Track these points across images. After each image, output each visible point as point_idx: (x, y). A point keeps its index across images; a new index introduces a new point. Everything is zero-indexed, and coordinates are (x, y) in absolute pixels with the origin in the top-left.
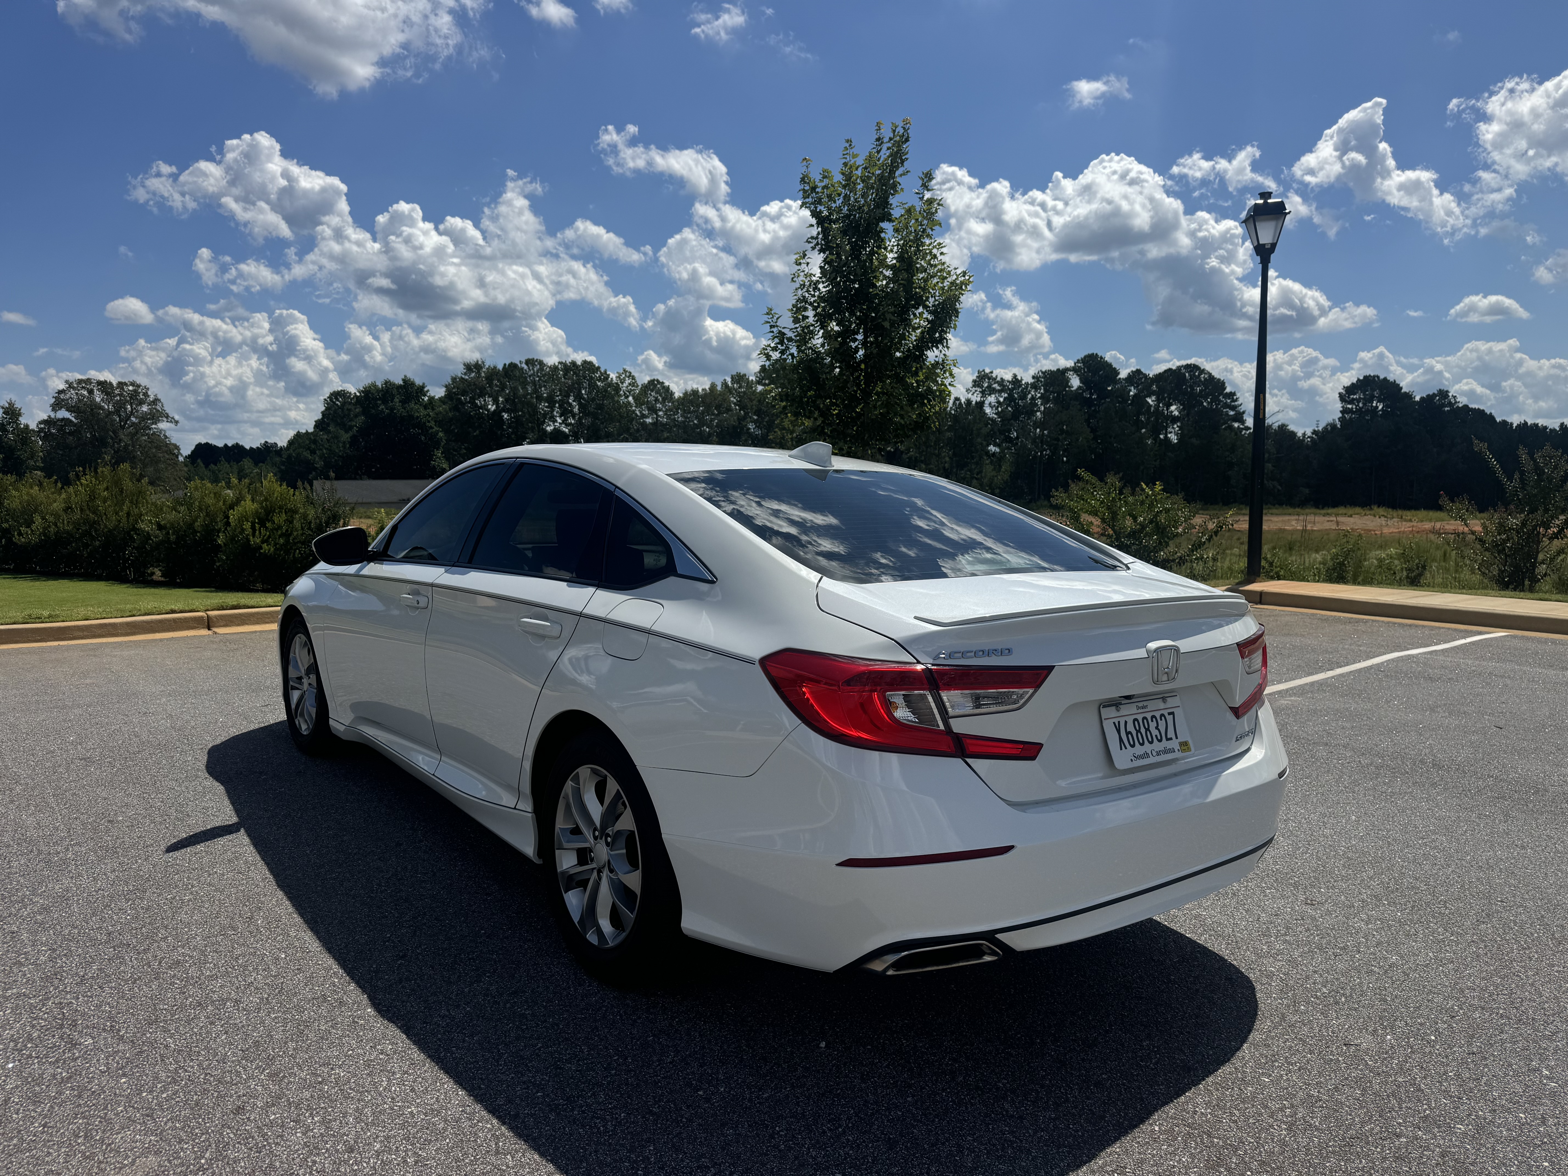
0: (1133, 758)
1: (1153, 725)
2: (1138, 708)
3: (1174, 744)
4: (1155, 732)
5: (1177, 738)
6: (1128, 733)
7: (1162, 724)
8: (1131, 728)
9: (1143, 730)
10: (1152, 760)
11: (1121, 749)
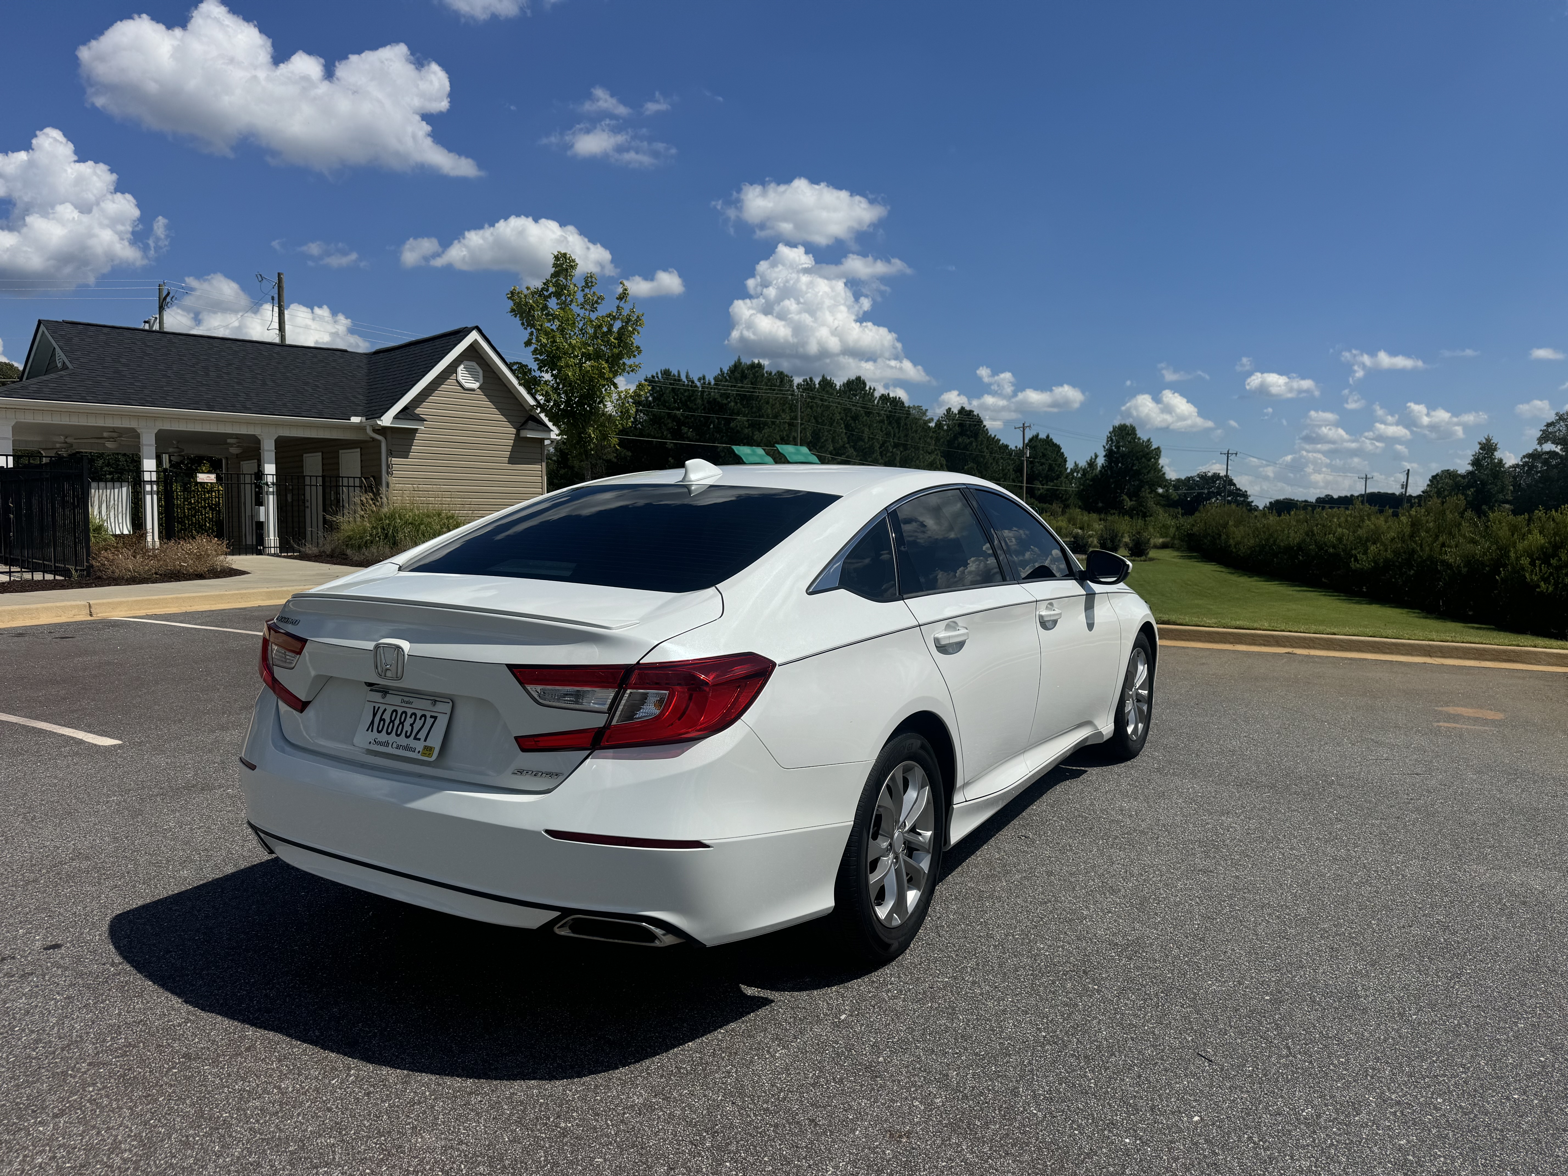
0: (373, 741)
1: (409, 721)
2: (403, 701)
3: (419, 746)
4: (407, 727)
5: (425, 740)
6: (382, 719)
7: (418, 724)
8: (387, 717)
9: (397, 722)
10: (389, 750)
11: (367, 730)
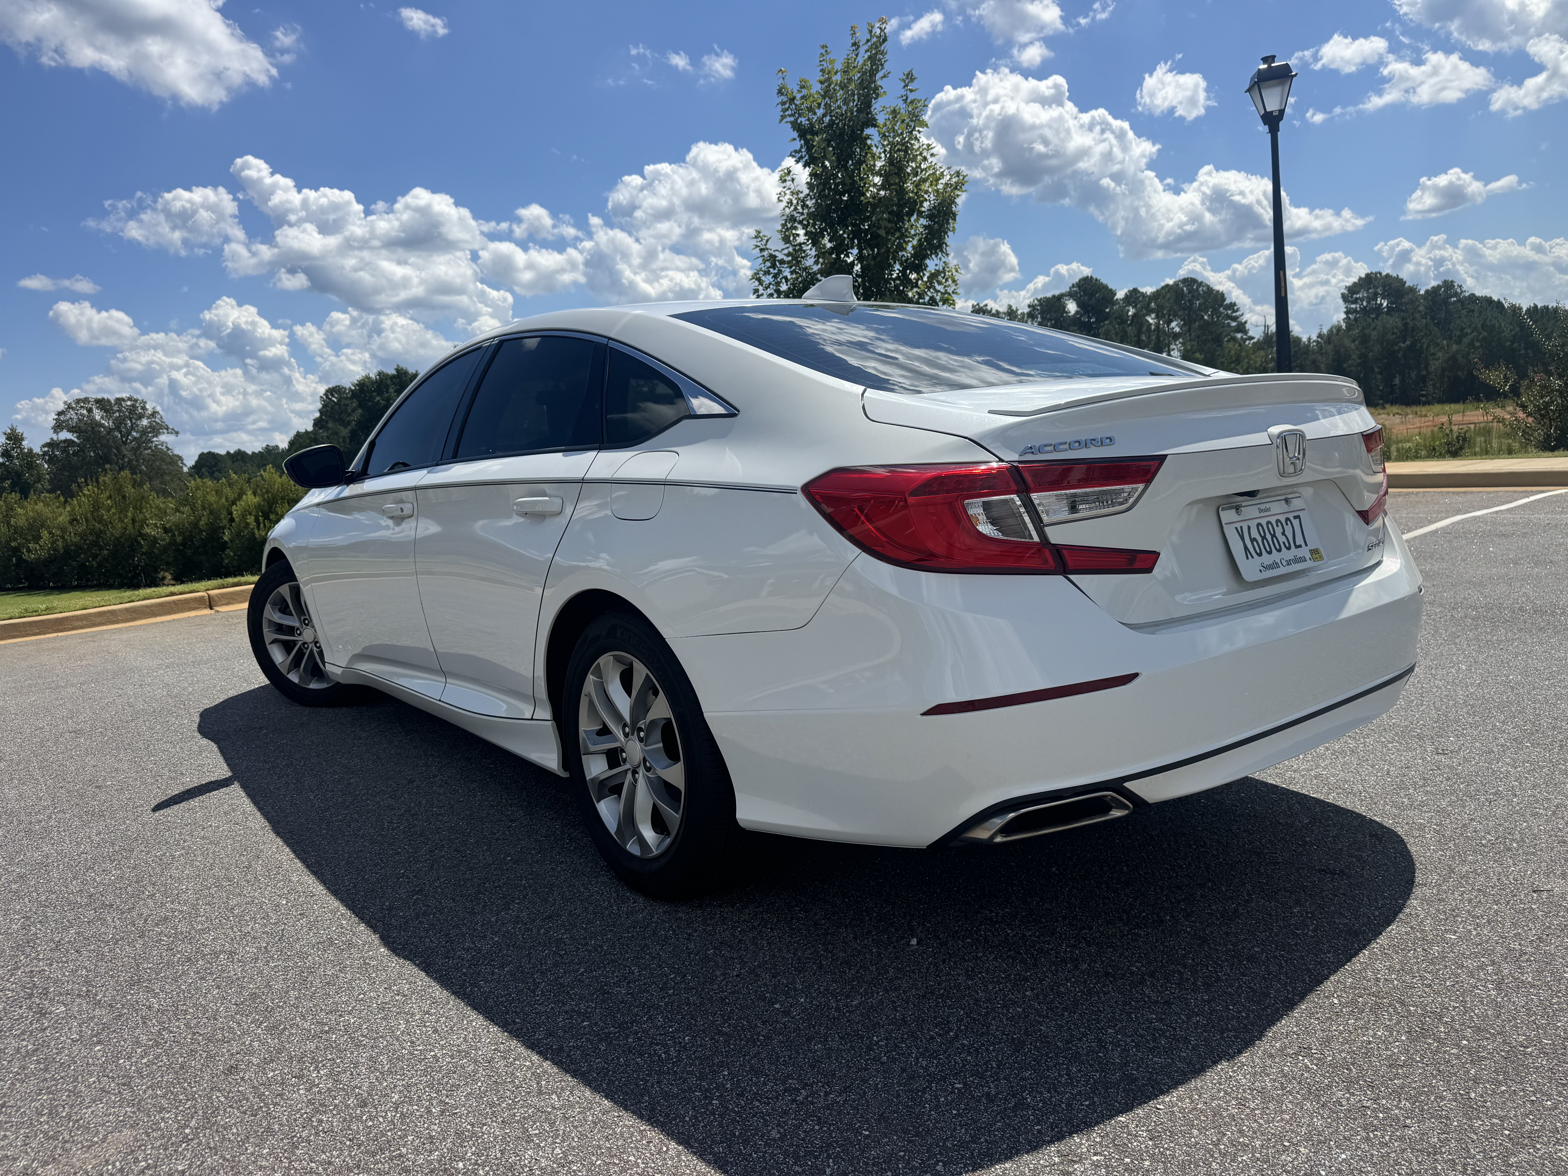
0: (1262, 568)
1: (1279, 531)
2: (1261, 511)
3: (1304, 552)
4: (1282, 539)
5: (1306, 545)
6: (1253, 540)
7: (1288, 529)
8: (1255, 534)
9: (1269, 537)
10: (1282, 571)
11: (1248, 558)
